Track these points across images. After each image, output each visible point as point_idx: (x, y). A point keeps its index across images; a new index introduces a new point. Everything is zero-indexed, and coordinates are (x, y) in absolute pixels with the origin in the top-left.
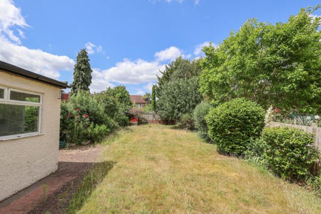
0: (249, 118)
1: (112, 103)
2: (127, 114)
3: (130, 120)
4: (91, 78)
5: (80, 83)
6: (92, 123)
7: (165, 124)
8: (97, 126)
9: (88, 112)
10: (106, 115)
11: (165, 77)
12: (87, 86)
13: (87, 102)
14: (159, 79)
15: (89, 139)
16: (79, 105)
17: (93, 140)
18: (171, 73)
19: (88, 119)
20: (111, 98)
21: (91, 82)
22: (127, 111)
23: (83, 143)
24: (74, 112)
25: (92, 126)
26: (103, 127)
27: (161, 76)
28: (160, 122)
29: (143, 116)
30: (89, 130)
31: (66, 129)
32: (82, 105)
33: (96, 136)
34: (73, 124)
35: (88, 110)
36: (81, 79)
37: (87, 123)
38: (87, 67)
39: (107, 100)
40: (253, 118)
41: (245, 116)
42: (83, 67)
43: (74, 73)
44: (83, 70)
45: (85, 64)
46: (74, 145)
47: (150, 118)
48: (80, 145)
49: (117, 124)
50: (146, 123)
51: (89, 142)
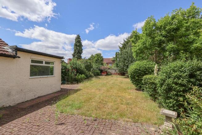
0: (147, 71)
1: (89, 64)
2: (99, 69)
3: (101, 72)
4: (82, 50)
5: (77, 53)
6: (78, 73)
7: (122, 76)
8: (80, 75)
10: (85, 70)
11: (123, 47)
12: (80, 54)
13: (76, 64)
14: (120, 48)
15: (76, 81)
16: (72, 65)
17: (78, 81)
18: (127, 44)
19: (75, 72)
22: (99, 68)
23: (73, 82)
24: (70, 68)
25: (78, 75)
26: (83, 75)
27: (121, 46)
28: (119, 74)
29: (109, 71)
30: (77, 77)
31: (66, 76)
32: (74, 65)
33: (79, 79)
34: (69, 74)
35: (76, 67)
36: (77, 51)
38: (80, 44)
40: (149, 71)
41: (145, 69)
42: (78, 44)
43: (74, 48)
44: (78, 46)
45: (79, 43)
46: (69, 83)
47: (113, 72)
48: (72, 83)
49: (93, 75)
50: (111, 74)
51: (76, 82)
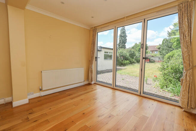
1: (133, 52)
4: (126, 40)
5: (121, 43)
8: (126, 61)
9: (123, 56)
10: (130, 57)
12: (125, 44)
20: (133, 50)
21: (126, 42)
24: (119, 56)
25: (124, 60)
26: (128, 61)
29: (152, 58)
30: (123, 62)
32: (121, 54)
33: (125, 64)
36: (122, 41)
37: (122, 59)
38: (125, 35)
39: (131, 51)
42: (123, 35)
44: (123, 37)
45: (124, 33)
47: (157, 59)
49: (135, 61)
50: (154, 62)
51: (123, 65)
